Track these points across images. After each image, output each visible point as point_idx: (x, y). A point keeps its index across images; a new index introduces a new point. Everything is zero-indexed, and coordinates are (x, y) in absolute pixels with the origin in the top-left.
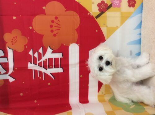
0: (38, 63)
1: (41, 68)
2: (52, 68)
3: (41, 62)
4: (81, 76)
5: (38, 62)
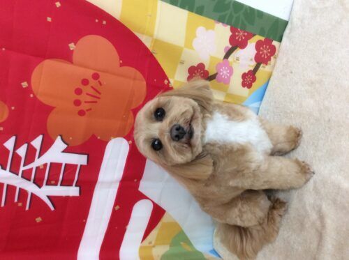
0: (23, 172)
1: (28, 182)
2: (56, 185)
3: (31, 169)
4: (117, 207)
5: (22, 168)
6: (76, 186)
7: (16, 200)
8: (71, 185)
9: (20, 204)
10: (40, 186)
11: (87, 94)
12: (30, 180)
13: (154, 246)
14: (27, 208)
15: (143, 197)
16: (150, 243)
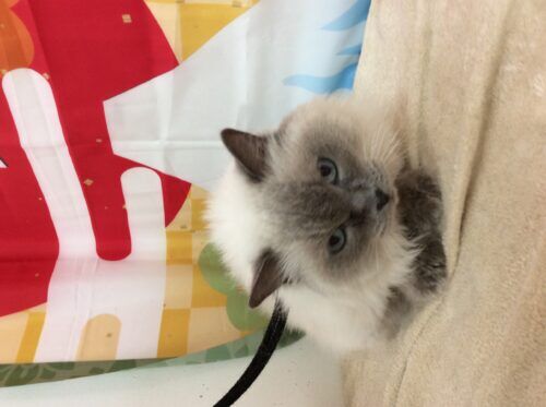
4: (89, 182)
13: (193, 231)
15: (132, 164)
16: (184, 227)
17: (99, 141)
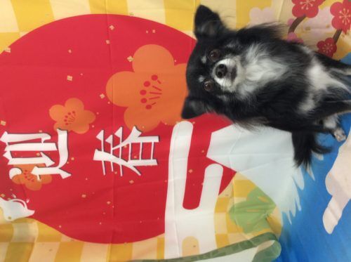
0: (113, 151)
2: (138, 159)
5: (112, 149)
6: (153, 158)
7: (112, 170)
8: (149, 158)
9: (116, 173)
10: (127, 160)
11: (151, 93)
12: (118, 157)
13: (231, 197)
14: (121, 175)
15: (212, 162)
16: (227, 195)
17: (203, 151)
